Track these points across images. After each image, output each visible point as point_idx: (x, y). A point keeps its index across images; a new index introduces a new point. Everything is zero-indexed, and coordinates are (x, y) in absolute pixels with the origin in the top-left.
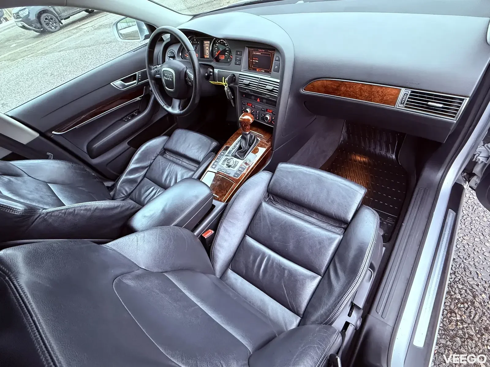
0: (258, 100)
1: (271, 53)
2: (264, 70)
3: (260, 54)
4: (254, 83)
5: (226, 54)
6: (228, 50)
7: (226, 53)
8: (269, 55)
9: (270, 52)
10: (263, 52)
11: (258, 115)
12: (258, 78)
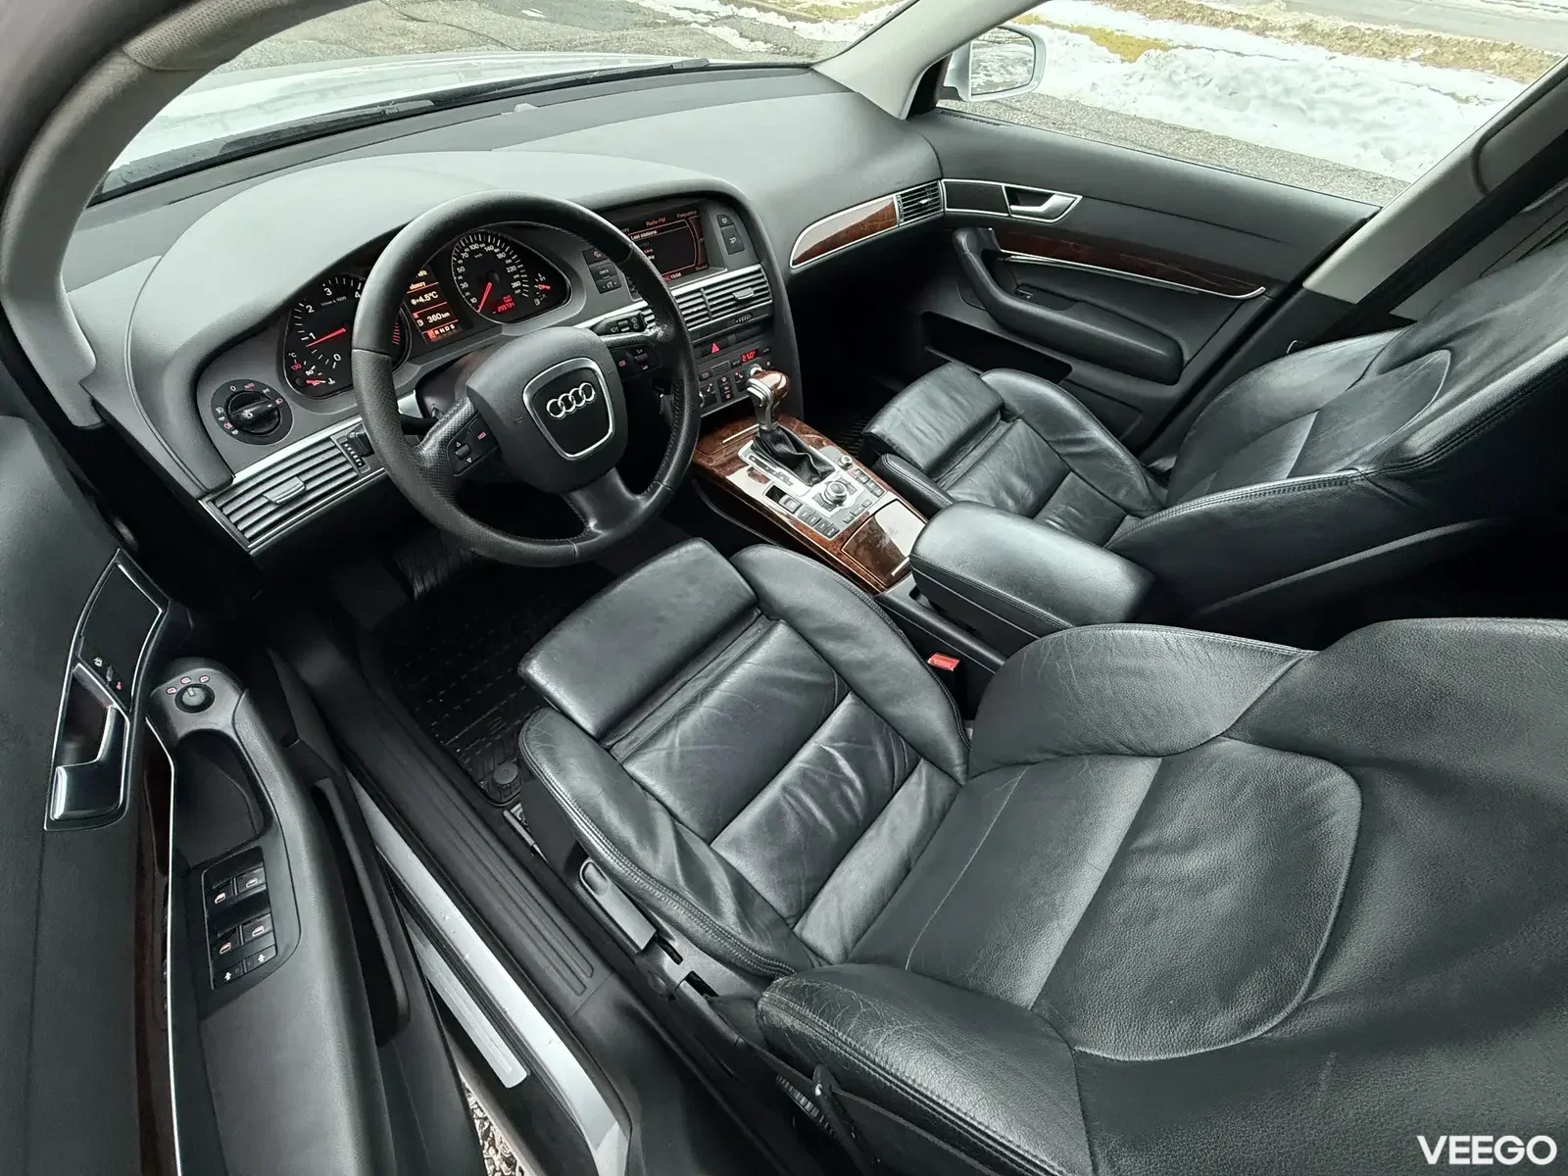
0: (715, 348)
1: (686, 218)
2: (678, 272)
3: (655, 232)
4: (695, 309)
5: (517, 288)
6: (515, 273)
7: (515, 285)
8: (683, 224)
9: (683, 215)
10: (662, 223)
11: (727, 385)
12: (698, 290)
